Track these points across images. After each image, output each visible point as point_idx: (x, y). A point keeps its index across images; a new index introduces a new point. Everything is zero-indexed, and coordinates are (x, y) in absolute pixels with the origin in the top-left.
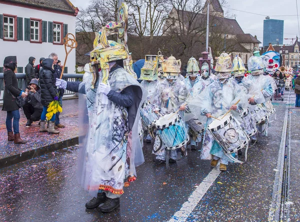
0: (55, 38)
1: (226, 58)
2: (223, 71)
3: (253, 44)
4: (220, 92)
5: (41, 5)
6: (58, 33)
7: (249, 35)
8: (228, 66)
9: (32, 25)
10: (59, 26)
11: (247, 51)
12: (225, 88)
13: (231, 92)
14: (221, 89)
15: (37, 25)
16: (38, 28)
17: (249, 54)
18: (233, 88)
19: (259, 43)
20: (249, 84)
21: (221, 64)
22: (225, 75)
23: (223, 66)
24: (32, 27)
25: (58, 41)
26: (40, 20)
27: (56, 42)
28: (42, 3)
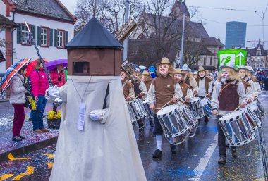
0: (58, 43)
3: (218, 48)
6: (61, 39)
7: (214, 38)
10: (61, 33)
11: (212, 54)
15: (45, 32)
16: (46, 35)
17: (213, 57)
19: (223, 46)
25: (61, 45)
26: (48, 28)
27: (59, 46)
28: (49, 13)
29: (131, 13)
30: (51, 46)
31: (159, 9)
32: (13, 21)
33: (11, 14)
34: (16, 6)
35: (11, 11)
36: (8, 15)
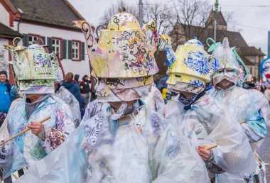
0: (73, 55)
1: (123, 29)
2: (112, 75)
3: (257, 57)
4: (105, 150)
5: (62, 25)
6: (77, 50)
7: (253, 48)
8: (131, 57)
9: (54, 43)
10: (77, 44)
12: (124, 136)
13: (144, 152)
14: (111, 142)
15: (57, 43)
16: (59, 46)
17: (253, 67)
18: (152, 139)
19: (264, 55)
20: (212, 115)
21: (104, 49)
22: (122, 91)
23: (111, 56)
24: (53, 45)
25: (77, 57)
26: (60, 39)
27: (75, 58)
28: (62, 23)
29: (161, 23)
30: (65, 58)
31: (188, 17)
32: (18, 32)
33: (15, 23)
34: (21, 14)
35: (16, 20)
36: (12, 25)
